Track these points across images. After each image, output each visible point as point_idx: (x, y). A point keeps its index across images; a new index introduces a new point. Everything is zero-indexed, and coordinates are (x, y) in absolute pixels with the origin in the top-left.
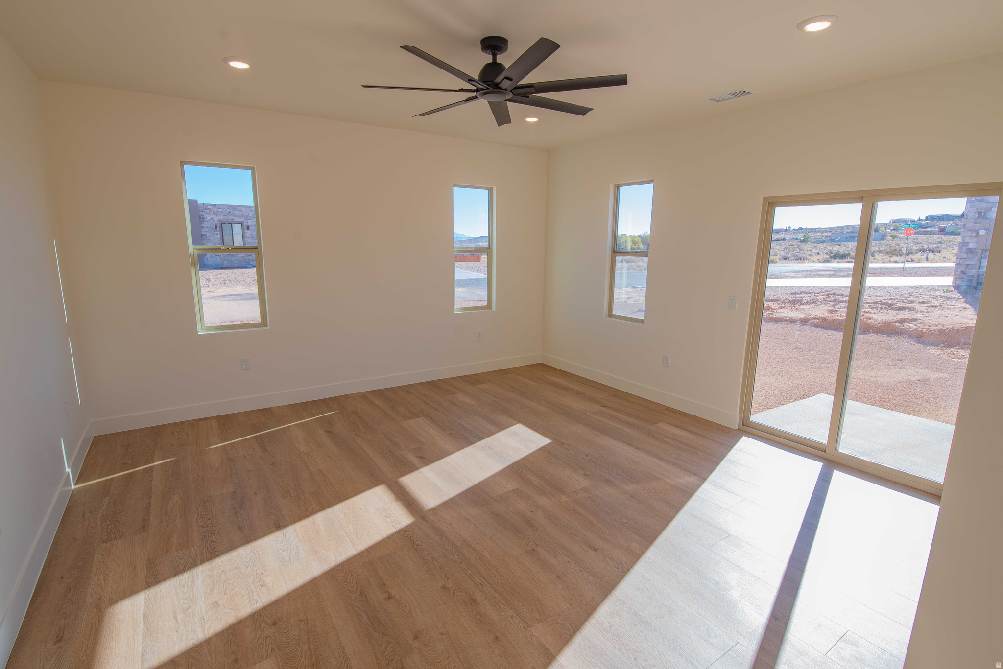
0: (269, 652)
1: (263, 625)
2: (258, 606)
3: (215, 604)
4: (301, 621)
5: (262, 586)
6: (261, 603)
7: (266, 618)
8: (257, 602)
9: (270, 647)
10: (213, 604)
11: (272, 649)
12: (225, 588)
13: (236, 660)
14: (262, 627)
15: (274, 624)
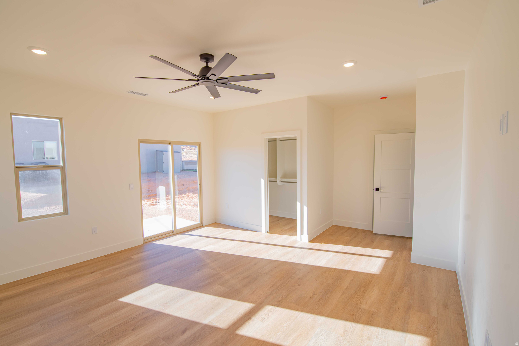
0: (361, 309)
1: (357, 317)
2: (354, 324)
3: (369, 339)
4: (345, 309)
5: (346, 331)
6: (352, 325)
7: (354, 319)
8: (353, 327)
9: (360, 310)
10: (370, 340)
11: (360, 309)
12: (361, 343)
13: (373, 315)
14: (358, 317)
15: (353, 315)
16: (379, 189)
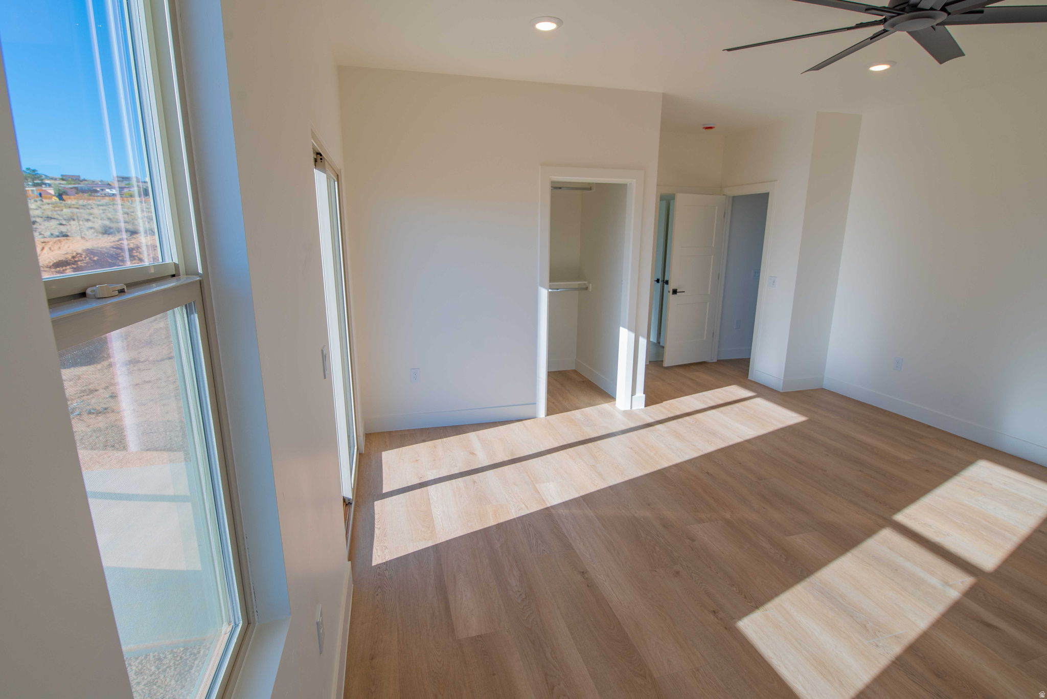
16: (678, 291)
